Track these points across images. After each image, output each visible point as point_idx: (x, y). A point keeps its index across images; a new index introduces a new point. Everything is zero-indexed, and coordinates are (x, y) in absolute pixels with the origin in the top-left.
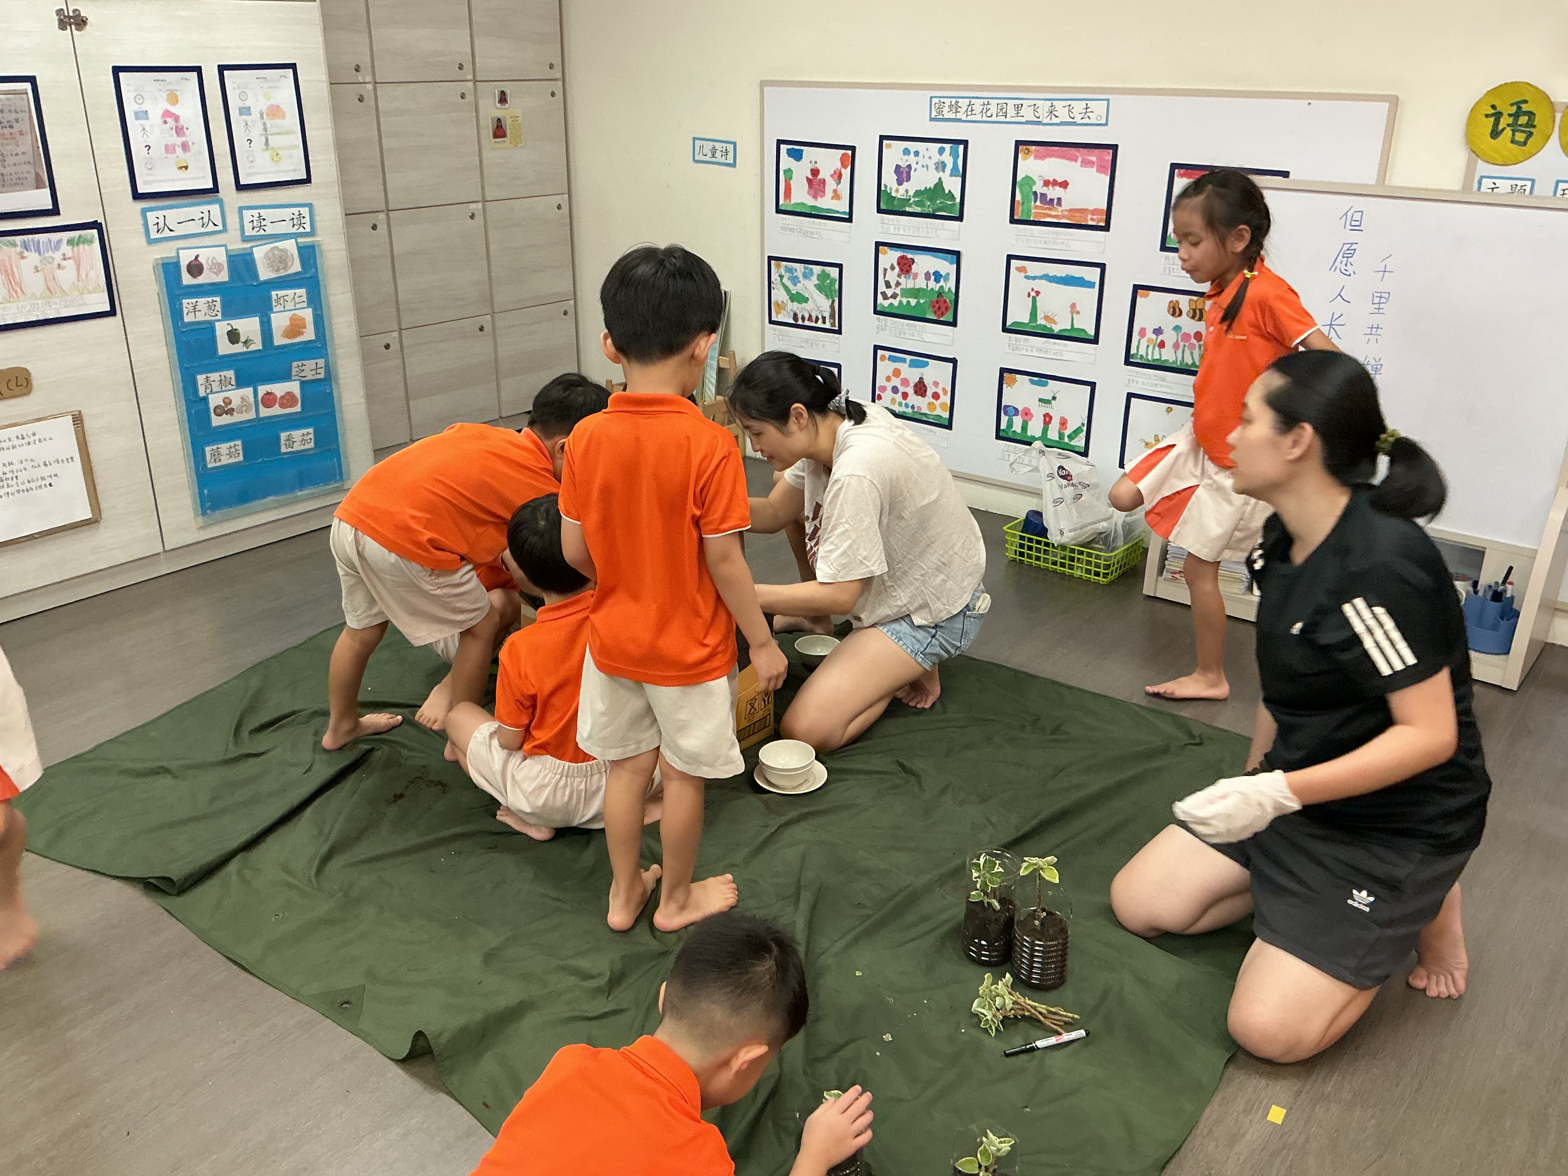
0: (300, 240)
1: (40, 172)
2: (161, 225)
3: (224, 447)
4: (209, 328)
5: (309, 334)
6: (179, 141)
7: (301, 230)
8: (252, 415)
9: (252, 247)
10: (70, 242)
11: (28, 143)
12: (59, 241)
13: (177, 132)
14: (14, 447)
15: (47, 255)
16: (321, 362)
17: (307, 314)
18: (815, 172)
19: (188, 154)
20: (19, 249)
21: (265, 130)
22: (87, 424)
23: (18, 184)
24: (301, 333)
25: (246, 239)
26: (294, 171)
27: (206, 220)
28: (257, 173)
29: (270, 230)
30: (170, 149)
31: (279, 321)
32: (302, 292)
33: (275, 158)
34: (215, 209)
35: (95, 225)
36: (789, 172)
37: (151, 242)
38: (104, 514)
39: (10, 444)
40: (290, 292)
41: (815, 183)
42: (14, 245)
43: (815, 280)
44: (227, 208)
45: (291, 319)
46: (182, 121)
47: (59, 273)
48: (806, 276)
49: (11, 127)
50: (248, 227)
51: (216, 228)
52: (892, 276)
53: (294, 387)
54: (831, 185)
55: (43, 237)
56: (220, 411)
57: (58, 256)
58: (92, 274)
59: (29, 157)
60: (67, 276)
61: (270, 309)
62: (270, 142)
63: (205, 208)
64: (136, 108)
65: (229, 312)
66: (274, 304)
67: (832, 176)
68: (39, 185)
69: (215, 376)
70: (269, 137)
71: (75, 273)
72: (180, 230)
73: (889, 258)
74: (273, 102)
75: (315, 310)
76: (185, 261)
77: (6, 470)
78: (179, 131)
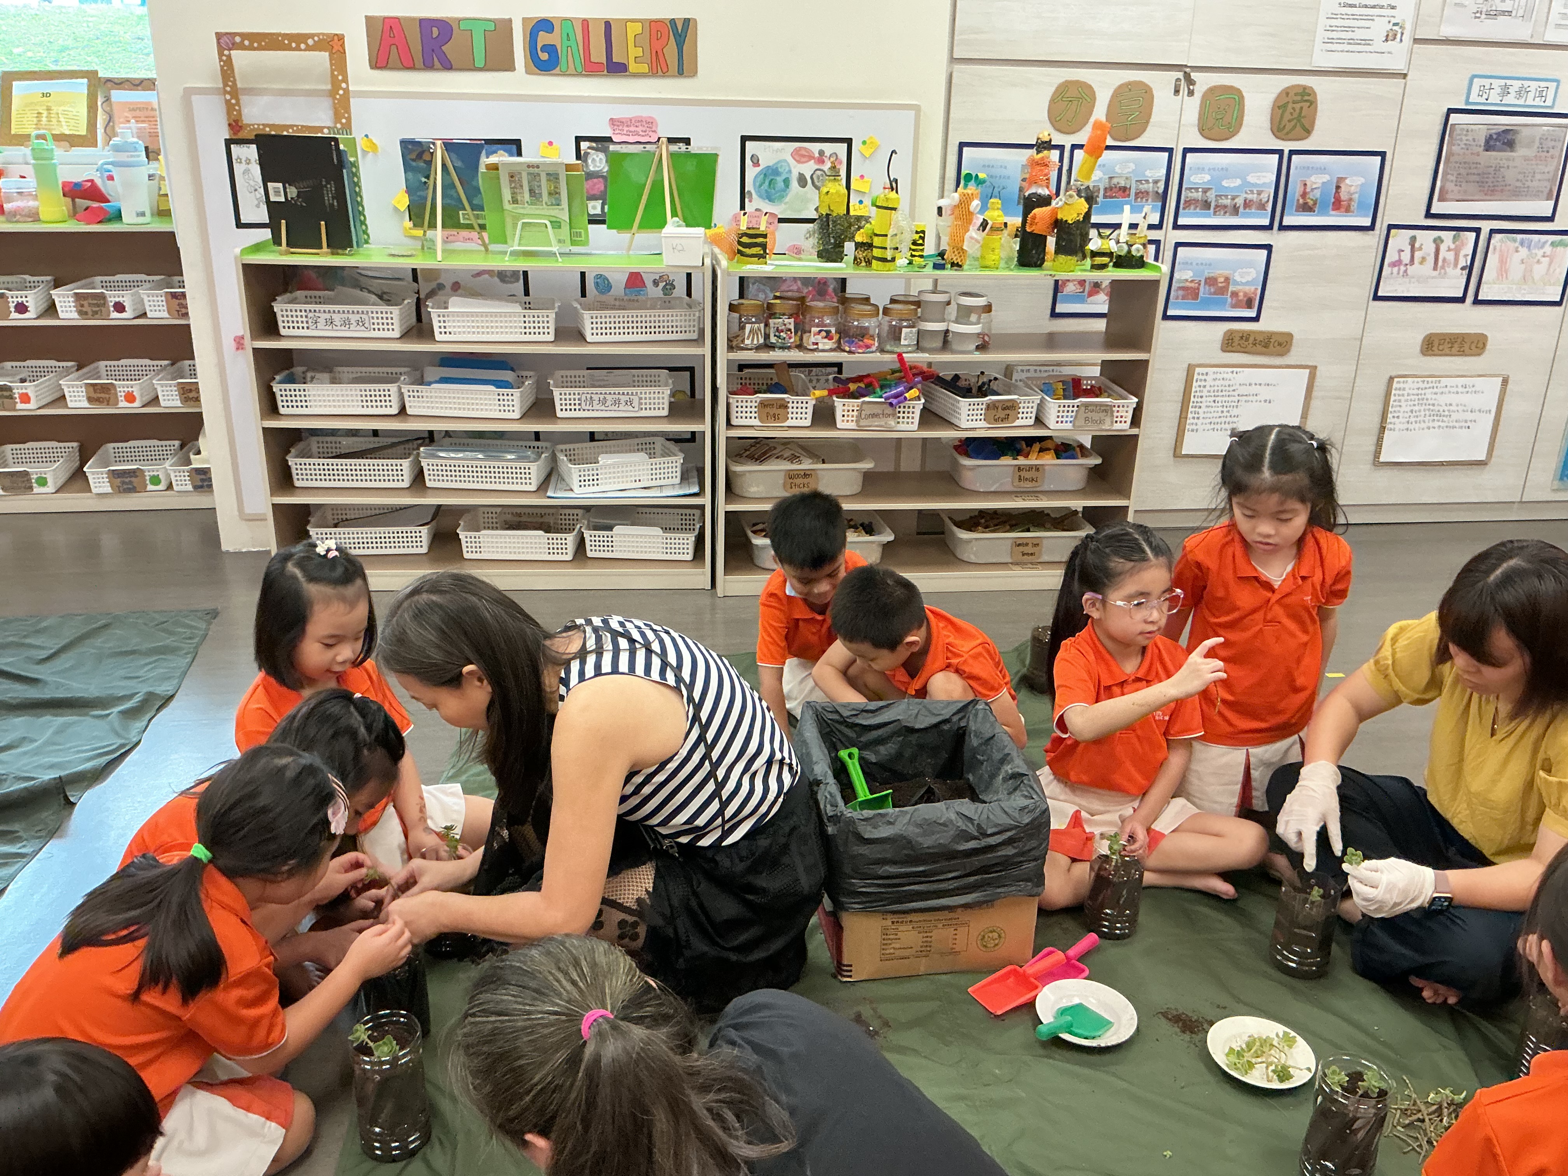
1: (1553, 188)
10: (1553, 243)
11: (1555, 165)
12: (1546, 242)
14: (1457, 393)
15: (1534, 251)
20: (1517, 244)
22: (1510, 386)
23: (1536, 195)
38: (1495, 460)
39: (1455, 390)
42: (1515, 241)
47: (1536, 267)
49: (1549, 151)
55: (1536, 237)
57: (1540, 253)
58: (1558, 270)
59: (1550, 176)
60: (1539, 270)
68: (1549, 197)
71: (1546, 268)
77: (1446, 408)
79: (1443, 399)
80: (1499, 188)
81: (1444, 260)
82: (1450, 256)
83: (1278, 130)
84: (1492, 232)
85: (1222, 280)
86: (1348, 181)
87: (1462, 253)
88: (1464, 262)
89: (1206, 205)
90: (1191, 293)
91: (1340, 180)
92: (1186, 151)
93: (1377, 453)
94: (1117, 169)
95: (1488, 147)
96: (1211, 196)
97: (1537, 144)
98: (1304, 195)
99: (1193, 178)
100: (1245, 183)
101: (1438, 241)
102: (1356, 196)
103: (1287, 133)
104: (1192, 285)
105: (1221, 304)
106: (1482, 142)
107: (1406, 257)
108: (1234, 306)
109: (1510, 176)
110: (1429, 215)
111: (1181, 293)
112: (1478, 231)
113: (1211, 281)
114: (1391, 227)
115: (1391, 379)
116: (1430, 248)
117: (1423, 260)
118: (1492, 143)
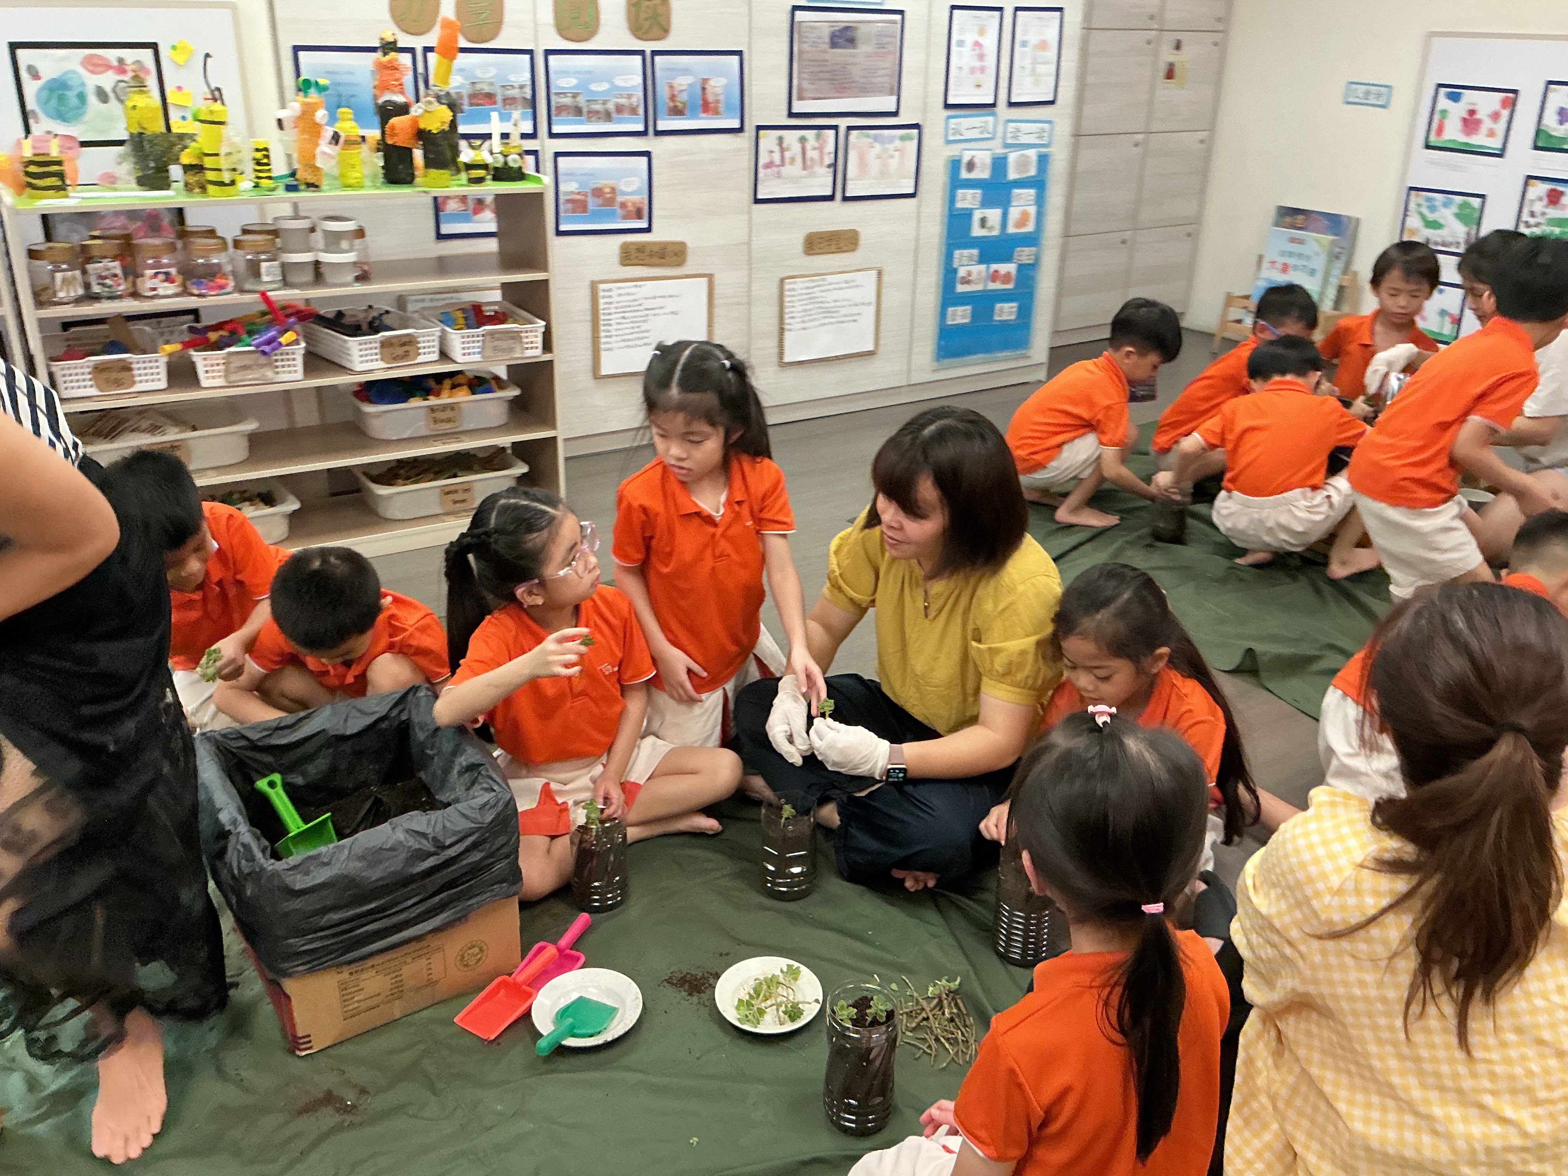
0: (1039, 150)
1: (894, 83)
2: (955, 130)
3: (960, 309)
4: (968, 214)
5: (1030, 228)
6: (979, 65)
7: (1043, 142)
8: (980, 287)
9: (1007, 153)
10: (901, 137)
11: (892, 59)
12: (895, 136)
13: (979, 58)
15: (888, 146)
16: (1034, 251)
17: (1032, 210)
18: (1472, 112)
19: (983, 76)
20: (871, 139)
21: (1034, 59)
22: (885, 278)
23: (880, 90)
24: (1026, 226)
25: (1005, 145)
26: (1047, 94)
27: (983, 128)
28: (1023, 94)
29: (1024, 140)
30: (972, 71)
31: (1014, 213)
32: (1034, 192)
33: (1037, 83)
34: (990, 119)
35: (918, 126)
36: (1444, 112)
37: (948, 142)
38: (881, 349)
39: (839, 286)
40: (1025, 192)
41: (1470, 122)
42: (868, 136)
43: (1454, 209)
44: (999, 120)
45: (1021, 214)
46: (984, 50)
47: (890, 160)
48: (1446, 205)
49: (884, 48)
50: (1008, 136)
51: (989, 136)
52: (1538, 207)
53: (1013, 268)
54: (1487, 124)
55: (886, 132)
56: (966, 281)
57: (892, 147)
58: (908, 163)
59: (890, 70)
60: (893, 164)
61: (1010, 203)
62: (1035, 70)
63: (985, 119)
64: (959, 36)
65: (986, 203)
66: (1013, 199)
67: (1489, 116)
68: (891, 94)
69: (966, 252)
70: (1035, 66)
71: (899, 162)
72: (969, 135)
73: (1539, 189)
74: (1042, 38)
75: (1038, 208)
76: (966, 159)
77: (834, 305)
78: (981, 57)
79: (831, 296)
80: (849, 86)
81: (811, 159)
82: (816, 155)
83: (637, 30)
84: (850, 128)
85: (607, 190)
86: (712, 83)
87: (826, 151)
88: (829, 160)
89: (578, 111)
90: (579, 206)
91: (705, 81)
92: (548, 52)
93: (781, 354)
94: (479, 74)
95: (834, 44)
96: (581, 101)
97: (874, 40)
98: (673, 98)
99: (560, 83)
100: (615, 87)
101: (803, 140)
102: (721, 98)
103: (645, 33)
104: (578, 197)
105: (611, 216)
106: (827, 39)
107: (777, 158)
108: (626, 217)
109: (856, 72)
110: (791, 115)
111: (570, 206)
112: (835, 128)
113: (598, 192)
114: (759, 128)
115: (782, 281)
116: (796, 147)
117: (793, 160)
118: (836, 40)
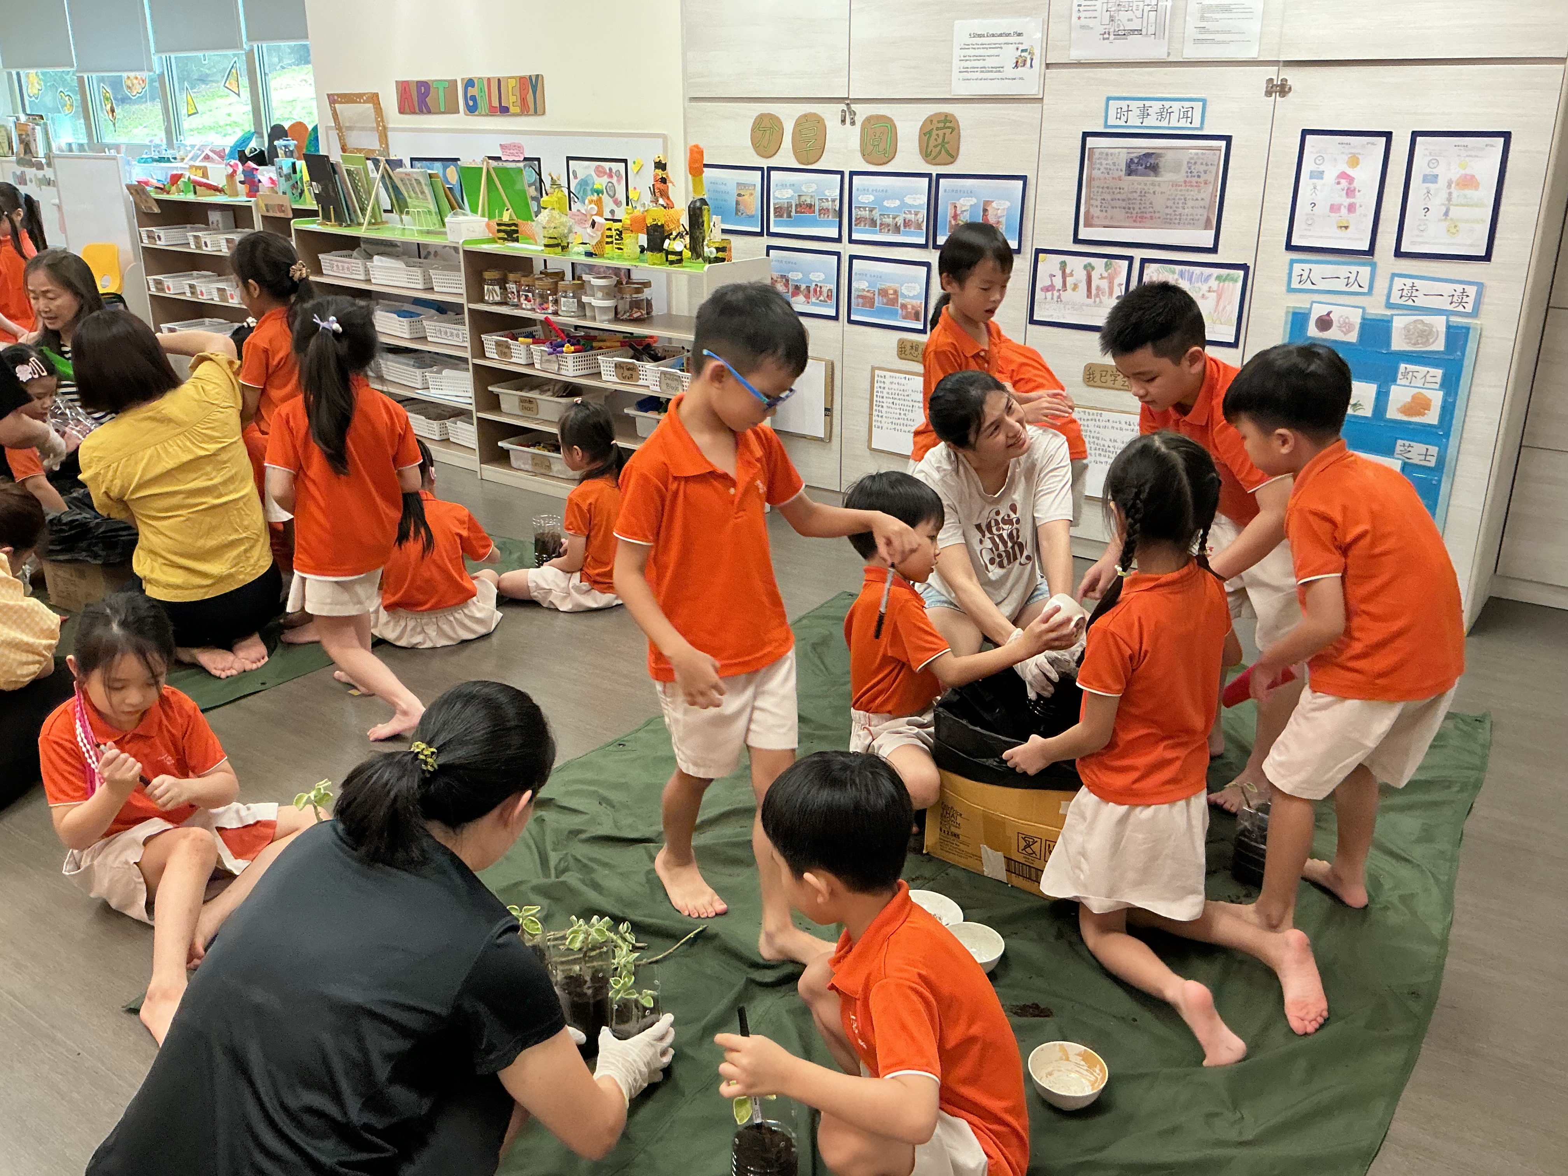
0: (1453, 319)
1: (1211, 216)
2: (1304, 277)
5: (1432, 417)
6: (1347, 201)
7: (1461, 309)
9: (1392, 315)
10: (1218, 278)
11: (1210, 191)
12: (1210, 276)
13: (1347, 194)
14: (1121, 429)
15: (1196, 285)
16: (1434, 450)
17: (1437, 398)
19: (1352, 215)
21: (1449, 199)
23: (1191, 223)
24: (1423, 414)
25: (1389, 305)
26: (1471, 245)
27: (1352, 280)
28: (1426, 243)
29: (1420, 302)
30: (1334, 208)
31: (1400, 395)
32: (1439, 373)
33: (1454, 231)
34: (1365, 271)
35: (1244, 267)
37: (1290, 290)
40: (1423, 370)
42: (1174, 272)
44: (1379, 271)
45: (1414, 397)
46: (1355, 184)
49: (1199, 176)
50: (1395, 294)
51: (1361, 290)
53: (1395, 465)
55: (1198, 270)
57: (1205, 287)
58: (1228, 308)
59: (1206, 203)
61: (1394, 380)
62: (1451, 213)
63: (1354, 269)
64: (1314, 167)
66: (1400, 376)
68: (1207, 226)
70: (1452, 208)
71: (1214, 303)
72: (1322, 285)
74: (1469, 171)
75: (1446, 395)
76: (1316, 314)
77: (1111, 444)
78: (1350, 192)
80: (1148, 215)
81: (1098, 288)
82: (1104, 284)
83: (927, 154)
84: (1145, 261)
85: (891, 292)
86: (994, 205)
87: (1116, 282)
89: (873, 223)
90: (868, 302)
91: (987, 203)
92: (852, 174)
94: (804, 189)
95: (1130, 172)
96: (876, 214)
97: (1185, 167)
98: (955, 217)
99: (862, 198)
100: (903, 205)
101: (1089, 268)
102: (1003, 220)
103: (934, 158)
104: (868, 294)
105: (893, 314)
106: (1123, 167)
107: (1058, 282)
108: (905, 318)
109: (1158, 202)
110: (1076, 241)
111: (860, 300)
112: (1130, 259)
113: (883, 293)
114: (1038, 251)
116: (1083, 275)
117: (1075, 287)
118: (1133, 167)
